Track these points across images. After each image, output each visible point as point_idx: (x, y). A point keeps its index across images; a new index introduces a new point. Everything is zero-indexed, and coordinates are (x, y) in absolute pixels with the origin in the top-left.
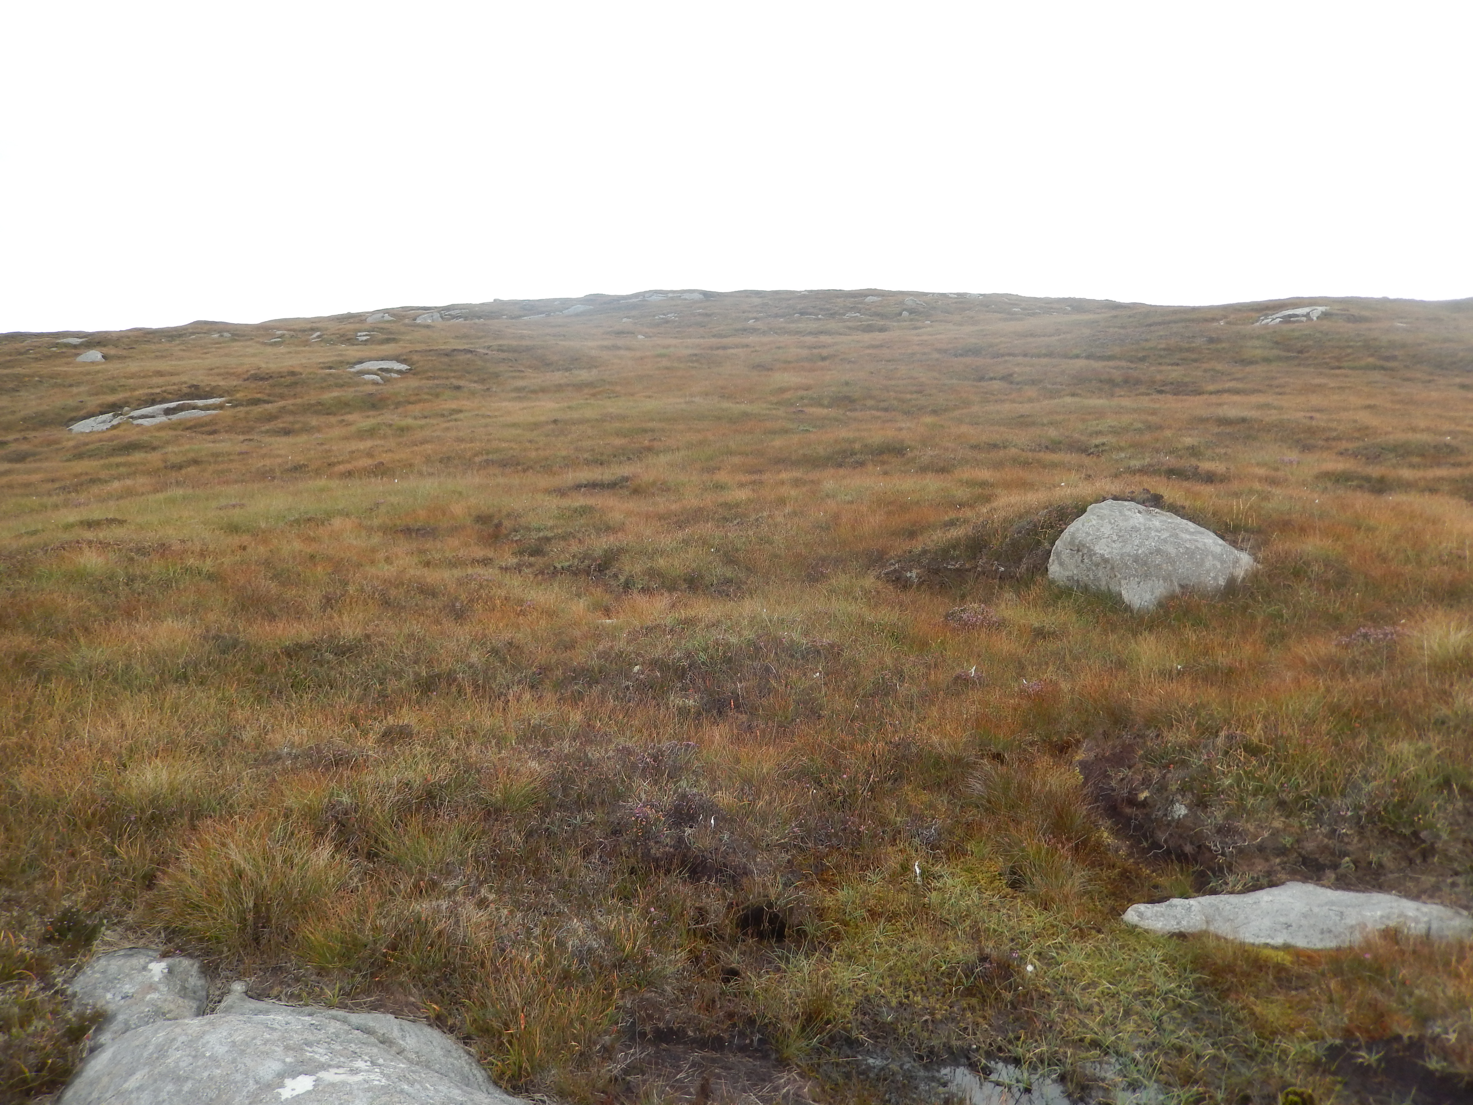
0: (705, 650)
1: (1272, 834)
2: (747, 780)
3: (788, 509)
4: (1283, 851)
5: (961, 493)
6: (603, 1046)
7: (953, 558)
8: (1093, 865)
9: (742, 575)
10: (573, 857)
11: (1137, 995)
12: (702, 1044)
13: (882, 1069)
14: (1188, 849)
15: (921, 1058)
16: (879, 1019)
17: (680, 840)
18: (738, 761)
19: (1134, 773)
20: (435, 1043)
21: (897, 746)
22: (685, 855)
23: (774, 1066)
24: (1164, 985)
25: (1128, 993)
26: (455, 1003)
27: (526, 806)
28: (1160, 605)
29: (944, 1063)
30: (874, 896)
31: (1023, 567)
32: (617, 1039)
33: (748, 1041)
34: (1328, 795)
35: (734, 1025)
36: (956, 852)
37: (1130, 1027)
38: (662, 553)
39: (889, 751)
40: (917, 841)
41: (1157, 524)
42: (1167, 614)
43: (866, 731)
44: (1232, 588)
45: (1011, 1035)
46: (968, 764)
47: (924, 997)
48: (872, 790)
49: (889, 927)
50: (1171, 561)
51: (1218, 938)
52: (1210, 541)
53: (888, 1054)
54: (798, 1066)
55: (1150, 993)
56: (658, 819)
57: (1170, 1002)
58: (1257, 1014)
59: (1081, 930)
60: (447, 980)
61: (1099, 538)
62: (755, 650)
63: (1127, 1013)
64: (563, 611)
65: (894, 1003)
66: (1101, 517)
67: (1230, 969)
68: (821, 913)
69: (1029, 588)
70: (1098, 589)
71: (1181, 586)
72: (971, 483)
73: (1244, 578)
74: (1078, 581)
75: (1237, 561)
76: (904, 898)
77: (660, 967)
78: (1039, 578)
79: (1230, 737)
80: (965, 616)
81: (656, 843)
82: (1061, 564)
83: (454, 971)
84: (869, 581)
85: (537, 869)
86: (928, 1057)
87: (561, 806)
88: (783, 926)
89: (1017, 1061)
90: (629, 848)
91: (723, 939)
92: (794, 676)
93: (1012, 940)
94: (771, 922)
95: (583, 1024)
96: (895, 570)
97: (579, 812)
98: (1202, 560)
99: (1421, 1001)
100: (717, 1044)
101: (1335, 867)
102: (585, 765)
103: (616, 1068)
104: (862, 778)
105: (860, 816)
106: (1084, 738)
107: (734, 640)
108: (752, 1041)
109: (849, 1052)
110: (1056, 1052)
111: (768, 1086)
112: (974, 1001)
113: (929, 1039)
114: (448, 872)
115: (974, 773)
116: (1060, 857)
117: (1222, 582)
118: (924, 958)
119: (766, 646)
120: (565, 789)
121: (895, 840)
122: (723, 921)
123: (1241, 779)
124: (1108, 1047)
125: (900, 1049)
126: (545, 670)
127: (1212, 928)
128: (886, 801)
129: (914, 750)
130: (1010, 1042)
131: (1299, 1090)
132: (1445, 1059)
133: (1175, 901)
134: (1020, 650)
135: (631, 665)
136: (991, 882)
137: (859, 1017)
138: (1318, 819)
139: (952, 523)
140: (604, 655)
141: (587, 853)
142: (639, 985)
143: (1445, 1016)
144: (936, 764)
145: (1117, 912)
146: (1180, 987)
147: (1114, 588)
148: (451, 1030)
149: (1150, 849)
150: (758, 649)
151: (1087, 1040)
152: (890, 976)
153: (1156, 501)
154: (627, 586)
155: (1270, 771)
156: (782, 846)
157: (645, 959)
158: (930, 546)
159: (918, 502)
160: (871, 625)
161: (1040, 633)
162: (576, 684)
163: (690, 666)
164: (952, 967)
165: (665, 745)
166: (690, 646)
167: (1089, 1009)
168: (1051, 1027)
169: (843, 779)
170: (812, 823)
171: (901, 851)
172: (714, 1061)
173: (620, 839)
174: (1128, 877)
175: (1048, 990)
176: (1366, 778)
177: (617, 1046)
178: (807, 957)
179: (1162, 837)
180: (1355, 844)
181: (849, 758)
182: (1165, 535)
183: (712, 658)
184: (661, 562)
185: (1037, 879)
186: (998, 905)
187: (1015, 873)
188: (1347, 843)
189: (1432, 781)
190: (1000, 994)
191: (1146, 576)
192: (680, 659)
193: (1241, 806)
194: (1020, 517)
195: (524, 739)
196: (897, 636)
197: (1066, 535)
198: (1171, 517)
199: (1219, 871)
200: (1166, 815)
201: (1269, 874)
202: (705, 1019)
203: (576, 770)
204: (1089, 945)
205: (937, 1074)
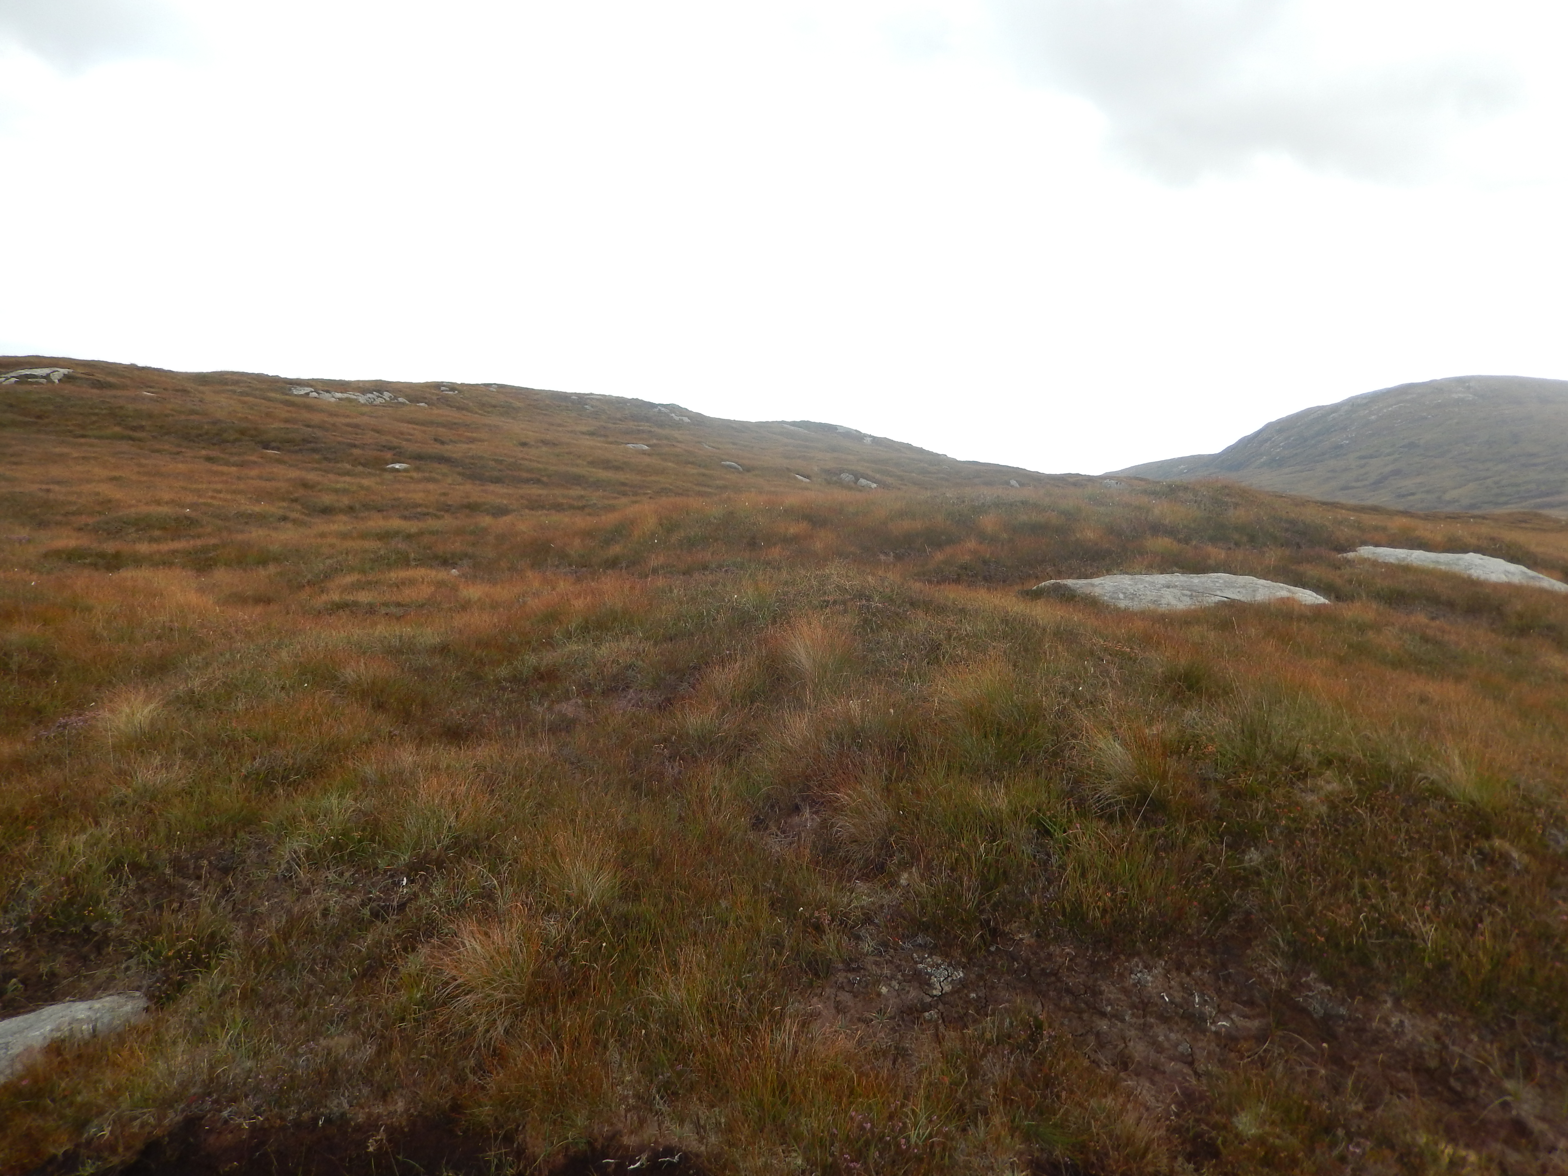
99: (81, 1106)
132: (99, 1158)
176: (31, 884)
188: (14, 963)
189: (104, 868)
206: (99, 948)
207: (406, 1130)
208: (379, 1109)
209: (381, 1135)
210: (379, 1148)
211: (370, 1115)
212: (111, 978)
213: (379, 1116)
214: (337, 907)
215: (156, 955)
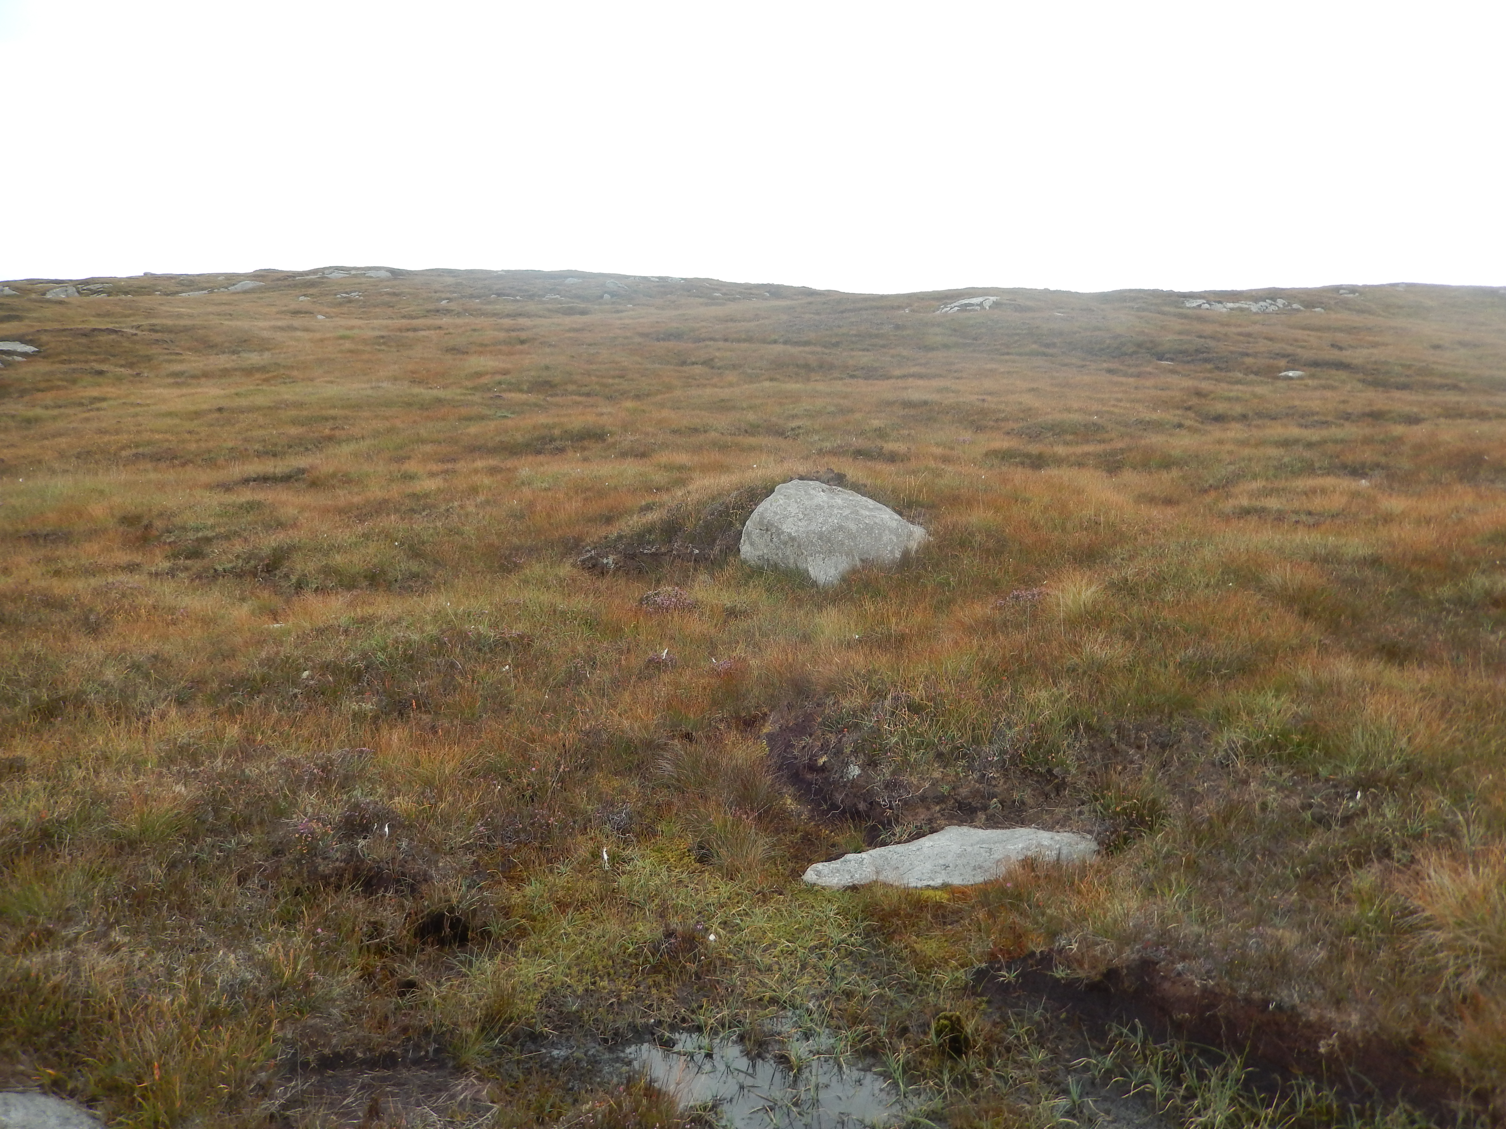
0: (383, 649)
1: (933, 785)
2: (428, 783)
3: (481, 498)
4: (941, 799)
5: (660, 478)
6: (258, 1084)
7: (649, 543)
8: (777, 831)
9: (430, 570)
10: (227, 883)
11: (812, 950)
12: (372, 1064)
13: (567, 1058)
14: (862, 806)
15: (606, 1041)
16: (564, 1009)
17: (353, 852)
18: (418, 763)
19: (814, 740)
20: (49, 1113)
21: (587, 734)
22: (357, 868)
23: (451, 1074)
24: (837, 935)
25: (805, 948)
26: (77, 1064)
27: (169, 835)
28: (844, 579)
29: (628, 1043)
30: (563, 887)
31: (717, 549)
32: (275, 1074)
33: (423, 1053)
34: (978, 744)
35: (409, 1039)
36: (647, 833)
37: (806, 980)
38: (339, 549)
39: (579, 740)
40: (608, 826)
41: (840, 501)
42: (849, 586)
43: (558, 722)
44: (906, 561)
45: (695, 1005)
46: (658, 746)
47: (612, 980)
48: (562, 780)
49: (577, 916)
50: (852, 537)
51: (885, 885)
52: (887, 516)
53: (573, 1043)
54: (477, 1070)
55: (825, 945)
56: (326, 833)
57: (843, 951)
58: (918, 951)
59: (764, 895)
60: (63, 1040)
61: (786, 517)
62: (439, 646)
63: (803, 967)
64: (223, 617)
65: (580, 991)
66: (787, 497)
67: (896, 913)
68: (506, 911)
69: (722, 569)
70: (787, 567)
71: (862, 560)
72: (669, 468)
73: (917, 551)
74: (768, 560)
75: (910, 534)
76: (594, 885)
77: (325, 990)
78: (731, 559)
79: (896, 699)
80: (658, 600)
81: (324, 859)
82: (752, 544)
83: (74, 1028)
84: (566, 570)
85: (182, 903)
86: (613, 1039)
87: (213, 831)
88: (466, 929)
89: (699, 1029)
90: (294, 868)
91: (401, 952)
92: (481, 670)
93: (700, 913)
94: (452, 926)
95: (234, 1063)
96: (591, 557)
97: (234, 834)
98: (880, 534)
99: (1051, 918)
100: (389, 1061)
101: (985, 808)
102: (241, 783)
103: (273, 1105)
104: (551, 769)
105: (549, 808)
106: (771, 711)
107: (415, 637)
108: (427, 1052)
109: (533, 1047)
110: (737, 1015)
111: (444, 1095)
112: (660, 978)
113: (614, 1021)
114: (67, 918)
115: (665, 754)
116: (744, 827)
117: (898, 555)
118: (611, 943)
119: (450, 642)
120: (216, 811)
121: (586, 829)
122: (400, 933)
123: (905, 737)
124: (785, 1002)
125: (585, 1036)
126: (198, 683)
127: (881, 878)
128: (577, 791)
129: (605, 736)
130: (693, 1012)
131: (948, 1014)
132: (1069, 968)
133: (849, 856)
134: (713, 631)
135: (299, 670)
136: (681, 859)
137: (544, 1011)
138: (970, 767)
139: (649, 508)
140: (269, 662)
141: (242, 879)
142: (301, 1013)
143: (1069, 929)
144: (627, 749)
145: (797, 874)
146: (851, 936)
147: (802, 566)
148: (72, 1095)
149: (829, 810)
150: (442, 644)
151: (766, 999)
152: (577, 965)
153: (840, 480)
154: (299, 586)
155: (930, 726)
156: (467, 848)
157: (307, 984)
158: (627, 531)
159: (616, 488)
160: (563, 613)
161: (732, 613)
162: (235, 696)
163: (367, 667)
164: (639, 947)
165: (336, 753)
166: (366, 645)
167: (769, 969)
168: (732, 991)
169: (532, 773)
170: (498, 821)
171: (591, 839)
172: (384, 1079)
173: (283, 859)
174: (809, 840)
175: (731, 957)
176: (1009, 726)
177: (275, 1081)
178: (491, 958)
179: (839, 797)
180: (1001, 786)
181: (538, 750)
182: (847, 512)
183: (391, 657)
184: (338, 559)
185: (723, 852)
186: (687, 881)
187: (703, 848)
188: (995, 786)
189: (1063, 723)
190: (685, 967)
191: (831, 552)
192: (354, 661)
193: (906, 762)
194: (713, 499)
195: (167, 760)
196: (591, 623)
197: (755, 515)
198: (852, 495)
199: (888, 824)
200: (842, 777)
201: (930, 821)
202: (377, 1038)
203: (229, 790)
204: (771, 908)
205: (622, 1055)
206: (1058, 789)
207: (1361, 1045)
208: (1331, 1014)
209: (1334, 1040)
210: (1331, 1053)
211: (1321, 1018)
212: (1067, 817)
213: (1331, 1022)
214: (1275, 804)
215: (1106, 807)
